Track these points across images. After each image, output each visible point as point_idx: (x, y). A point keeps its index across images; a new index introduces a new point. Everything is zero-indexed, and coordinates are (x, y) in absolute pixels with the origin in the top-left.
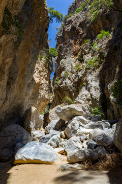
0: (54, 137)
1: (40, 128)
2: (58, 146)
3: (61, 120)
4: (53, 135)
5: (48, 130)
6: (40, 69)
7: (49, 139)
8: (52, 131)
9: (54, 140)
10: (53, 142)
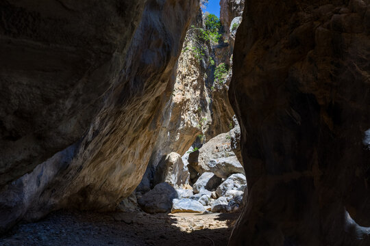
0: (204, 196)
1: (184, 183)
2: (207, 205)
3: (215, 176)
4: (202, 195)
5: (197, 188)
6: (184, 71)
7: (198, 198)
8: (202, 190)
9: (203, 199)
10: (202, 201)
